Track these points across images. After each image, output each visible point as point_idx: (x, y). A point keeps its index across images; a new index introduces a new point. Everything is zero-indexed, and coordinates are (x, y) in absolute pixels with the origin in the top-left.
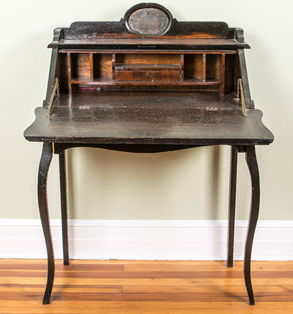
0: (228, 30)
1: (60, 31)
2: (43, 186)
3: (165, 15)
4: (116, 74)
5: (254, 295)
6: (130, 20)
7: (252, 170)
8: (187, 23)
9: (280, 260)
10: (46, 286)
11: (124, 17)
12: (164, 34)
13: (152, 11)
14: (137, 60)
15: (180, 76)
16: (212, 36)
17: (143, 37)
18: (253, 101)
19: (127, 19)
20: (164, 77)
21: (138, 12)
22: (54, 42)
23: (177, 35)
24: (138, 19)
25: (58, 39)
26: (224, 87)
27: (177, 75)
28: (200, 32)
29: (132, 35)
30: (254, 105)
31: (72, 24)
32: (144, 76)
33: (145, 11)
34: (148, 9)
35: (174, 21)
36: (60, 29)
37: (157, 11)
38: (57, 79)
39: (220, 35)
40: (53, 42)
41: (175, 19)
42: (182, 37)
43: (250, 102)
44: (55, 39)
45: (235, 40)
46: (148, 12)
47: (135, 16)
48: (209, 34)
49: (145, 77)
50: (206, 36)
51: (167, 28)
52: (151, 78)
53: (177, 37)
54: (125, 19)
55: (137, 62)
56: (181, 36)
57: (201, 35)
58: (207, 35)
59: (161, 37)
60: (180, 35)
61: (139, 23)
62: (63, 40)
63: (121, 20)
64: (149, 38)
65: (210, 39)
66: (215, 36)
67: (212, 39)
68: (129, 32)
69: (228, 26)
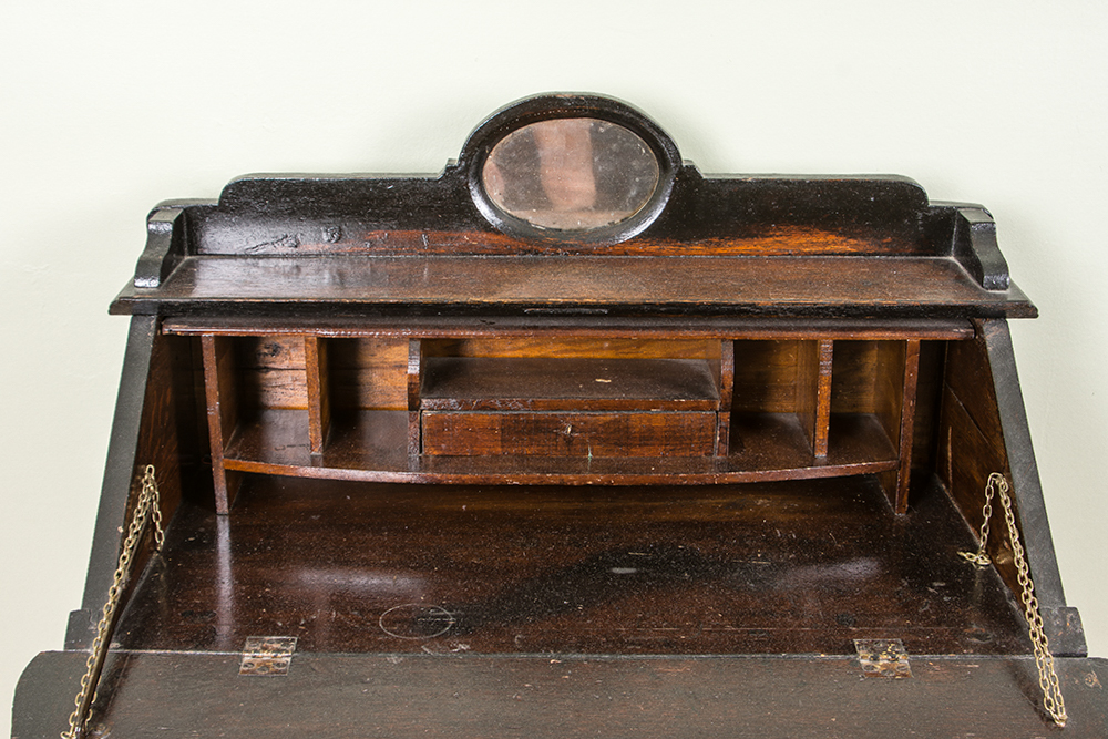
0: (925, 218)
1: (169, 228)
3: (644, 150)
4: (425, 427)
8: (743, 186)
11: (461, 160)
12: (642, 235)
13: (589, 130)
14: (521, 343)
15: (714, 436)
16: (852, 241)
17: (548, 244)
18: (1074, 610)
19: (473, 169)
20: (643, 438)
21: (523, 136)
22: (139, 283)
23: (699, 238)
25: (158, 269)
26: (907, 481)
27: (701, 430)
28: (803, 224)
29: (496, 238)
30: (1080, 638)
31: (227, 188)
32: (553, 436)
33: (555, 130)
34: (570, 124)
35: (688, 177)
36: (173, 216)
37: (608, 131)
38: (150, 473)
39: (888, 239)
40: (132, 285)
41: (692, 169)
42: (718, 245)
43: (1064, 618)
44: (143, 269)
45: (952, 259)
46: (568, 135)
47: (509, 151)
48: (840, 235)
49: (560, 439)
50: (827, 244)
51: (651, 206)
52: (583, 443)
53: (698, 249)
54: (467, 168)
55: (520, 349)
56: (716, 240)
57: (803, 240)
58: (832, 238)
59: (628, 248)
60: (712, 236)
62: (191, 264)
63: (448, 169)
64: (573, 253)
65: (844, 254)
66: (865, 243)
67: (851, 254)
68: (487, 227)
69: (926, 201)
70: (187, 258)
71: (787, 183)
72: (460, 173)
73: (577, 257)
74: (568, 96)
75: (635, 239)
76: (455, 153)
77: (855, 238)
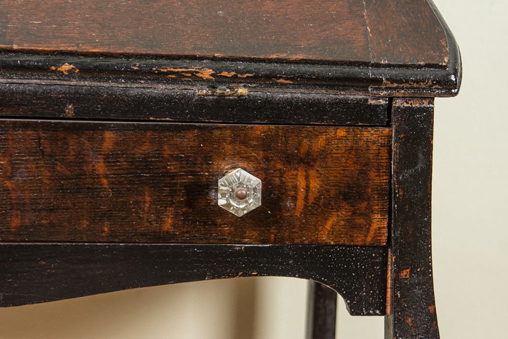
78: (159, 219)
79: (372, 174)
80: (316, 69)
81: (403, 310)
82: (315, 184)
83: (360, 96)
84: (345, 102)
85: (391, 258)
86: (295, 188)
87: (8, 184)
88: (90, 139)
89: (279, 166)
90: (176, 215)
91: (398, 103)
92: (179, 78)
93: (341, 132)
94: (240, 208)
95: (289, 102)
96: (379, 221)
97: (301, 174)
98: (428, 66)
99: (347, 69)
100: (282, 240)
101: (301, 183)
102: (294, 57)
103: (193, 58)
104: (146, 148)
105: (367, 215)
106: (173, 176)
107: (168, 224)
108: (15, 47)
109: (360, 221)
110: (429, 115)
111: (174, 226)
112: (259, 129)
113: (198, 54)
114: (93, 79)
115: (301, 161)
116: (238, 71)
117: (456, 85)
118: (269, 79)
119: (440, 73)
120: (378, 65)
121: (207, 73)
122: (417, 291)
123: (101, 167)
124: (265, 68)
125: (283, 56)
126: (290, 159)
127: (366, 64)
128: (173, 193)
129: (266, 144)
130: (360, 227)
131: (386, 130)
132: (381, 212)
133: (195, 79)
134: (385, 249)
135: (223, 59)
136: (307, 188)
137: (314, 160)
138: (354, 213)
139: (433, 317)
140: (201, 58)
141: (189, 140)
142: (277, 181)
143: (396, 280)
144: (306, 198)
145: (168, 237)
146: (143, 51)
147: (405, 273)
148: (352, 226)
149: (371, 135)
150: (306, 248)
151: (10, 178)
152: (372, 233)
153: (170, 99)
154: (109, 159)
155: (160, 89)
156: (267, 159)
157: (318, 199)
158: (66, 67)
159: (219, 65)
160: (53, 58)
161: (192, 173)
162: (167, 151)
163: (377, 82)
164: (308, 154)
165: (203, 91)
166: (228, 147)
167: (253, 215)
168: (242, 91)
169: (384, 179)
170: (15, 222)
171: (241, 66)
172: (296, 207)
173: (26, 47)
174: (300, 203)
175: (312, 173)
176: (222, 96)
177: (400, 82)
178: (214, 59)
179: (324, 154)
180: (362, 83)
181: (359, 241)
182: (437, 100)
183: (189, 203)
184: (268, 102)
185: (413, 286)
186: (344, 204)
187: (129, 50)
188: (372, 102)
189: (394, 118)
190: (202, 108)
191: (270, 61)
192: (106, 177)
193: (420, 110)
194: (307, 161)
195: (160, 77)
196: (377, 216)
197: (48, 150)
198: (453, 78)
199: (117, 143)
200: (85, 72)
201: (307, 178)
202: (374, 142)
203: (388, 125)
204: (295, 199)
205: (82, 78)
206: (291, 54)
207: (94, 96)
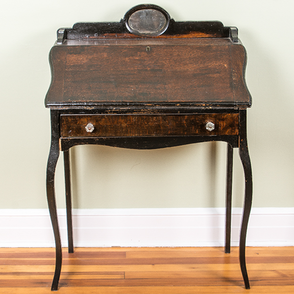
0: (223, 29)
1: (63, 32)
2: (51, 181)
3: (163, 16)
5: (249, 279)
6: (130, 20)
7: (245, 164)
8: (184, 23)
9: (276, 246)
10: (54, 274)
11: (124, 18)
12: (163, 34)
13: (151, 11)
16: (208, 35)
17: (143, 36)
19: (126, 20)
21: (137, 13)
22: (58, 43)
23: (175, 34)
24: (137, 20)
25: (62, 41)
28: (197, 31)
29: (132, 35)
31: (74, 25)
33: (144, 12)
34: (147, 10)
35: (172, 21)
36: (64, 31)
37: (155, 12)
39: (215, 34)
40: (56, 44)
41: (173, 19)
42: (179, 36)
44: (58, 41)
45: (230, 38)
46: (146, 13)
47: (134, 16)
48: (205, 33)
51: (165, 28)
53: (175, 36)
54: (125, 20)
56: (178, 35)
57: (197, 35)
58: (203, 34)
59: (160, 37)
60: (178, 34)
61: (138, 23)
62: (66, 41)
63: (121, 20)
64: (148, 38)
65: (206, 38)
66: (210, 35)
67: (207, 38)
68: (129, 33)
69: (223, 26)
70: (66, 40)
71: (193, 22)
72: (124, 21)
73: (149, 39)
74: (146, 4)
75: (161, 35)
76: (123, 17)
77: (208, 34)
78: (195, 131)
79: (235, 122)
80: (224, 103)
81: (242, 147)
82: (225, 124)
83: (233, 108)
84: (230, 109)
85: (239, 137)
86: (221, 125)
87: (168, 126)
88: (183, 117)
89: (218, 121)
90: (199, 131)
91: (240, 109)
92: (199, 106)
93: (229, 114)
94: (210, 130)
95: (219, 109)
96: (237, 131)
97: (222, 122)
98: (245, 102)
99: (230, 103)
100: (219, 134)
101: (222, 124)
102: (220, 101)
103: (201, 102)
104: (193, 118)
105: (235, 129)
106: (198, 123)
107: (197, 132)
108: (169, 101)
109: (233, 130)
110: (246, 110)
111: (198, 132)
112: (214, 114)
113: (202, 101)
114: (183, 106)
115: (222, 120)
116: (210, 104)
117: (251, 105)
118: (216, 105)
119: (248, 103)
120: (236, 102)
121: (204, 105)
122: (244, 143)
123: (185, 122)
124: (214, 103)
125: (218, 101)
126: (220, 120)
127: (234, 102)
128: (198, 126)
129: (215, 117)
130: (233, 132)
131: (238, 114)
132: (237, 129)
133: (202, 106)
134: (238, 136)
135: (207, 102)
136: (223, 125)
137: (224, 120)
138: (232, 129)
139: (247, 148)
140: (203, 102)
141: (201, 117)
142: (217, 124)
143: (240, 141)
144: (223, 127)
145: (197, 134)
146: (192, 101)
147: (242, 140)
148: (232, 132)
149: (235, 115)
150: (223, 136)
151: (168, 124)
152: (236, 133)
153: (197, 109)
154: (186, 121)
155: (195, 108)
156: (216, 120)
157: (225, 127)
158: (178, 105)
159: (206, 103)
160: (176, 103)
161: (201, 122)
162: (197, 119)
163: (236, 105)
164: (223, 119)
165: (203, 108)
166: (208, 118)
167: (213, 131)
168: (211, 108)
169: (238, 123)
170: (169, 132)
171: (210, 103)
172: (221, 128)
173: (171, 101)
174: (222, 128)
175: (224, 122)
176: (207, 109)
177: (240, 105)
178: (205, 102)
179: (226, 118)
180: (233, 106)
181: (233, 134)
182: (247, 108)
183: (201, 128)
184: (215, 109)
185: (243, 142)
186: (230, 128)
187: (190, 101)
188: (235, 109)
189: (239, 112)
190: (203, 111)
191: (215, 102)
192: (186, 124)
193: (244, 110)
194: (223, 120)
195: (195, 106)
196: (236, 130)
197: (175, 119)
198: (250, 104)
199: (188, 118)
200: (182, 105)
201: (223, 123)
202: (236, 116)
203: (238, 113)
204: (221, 127)
205: (181, 106)
206: (220, 100)
207: (183, 109)
